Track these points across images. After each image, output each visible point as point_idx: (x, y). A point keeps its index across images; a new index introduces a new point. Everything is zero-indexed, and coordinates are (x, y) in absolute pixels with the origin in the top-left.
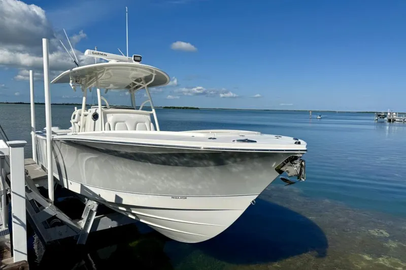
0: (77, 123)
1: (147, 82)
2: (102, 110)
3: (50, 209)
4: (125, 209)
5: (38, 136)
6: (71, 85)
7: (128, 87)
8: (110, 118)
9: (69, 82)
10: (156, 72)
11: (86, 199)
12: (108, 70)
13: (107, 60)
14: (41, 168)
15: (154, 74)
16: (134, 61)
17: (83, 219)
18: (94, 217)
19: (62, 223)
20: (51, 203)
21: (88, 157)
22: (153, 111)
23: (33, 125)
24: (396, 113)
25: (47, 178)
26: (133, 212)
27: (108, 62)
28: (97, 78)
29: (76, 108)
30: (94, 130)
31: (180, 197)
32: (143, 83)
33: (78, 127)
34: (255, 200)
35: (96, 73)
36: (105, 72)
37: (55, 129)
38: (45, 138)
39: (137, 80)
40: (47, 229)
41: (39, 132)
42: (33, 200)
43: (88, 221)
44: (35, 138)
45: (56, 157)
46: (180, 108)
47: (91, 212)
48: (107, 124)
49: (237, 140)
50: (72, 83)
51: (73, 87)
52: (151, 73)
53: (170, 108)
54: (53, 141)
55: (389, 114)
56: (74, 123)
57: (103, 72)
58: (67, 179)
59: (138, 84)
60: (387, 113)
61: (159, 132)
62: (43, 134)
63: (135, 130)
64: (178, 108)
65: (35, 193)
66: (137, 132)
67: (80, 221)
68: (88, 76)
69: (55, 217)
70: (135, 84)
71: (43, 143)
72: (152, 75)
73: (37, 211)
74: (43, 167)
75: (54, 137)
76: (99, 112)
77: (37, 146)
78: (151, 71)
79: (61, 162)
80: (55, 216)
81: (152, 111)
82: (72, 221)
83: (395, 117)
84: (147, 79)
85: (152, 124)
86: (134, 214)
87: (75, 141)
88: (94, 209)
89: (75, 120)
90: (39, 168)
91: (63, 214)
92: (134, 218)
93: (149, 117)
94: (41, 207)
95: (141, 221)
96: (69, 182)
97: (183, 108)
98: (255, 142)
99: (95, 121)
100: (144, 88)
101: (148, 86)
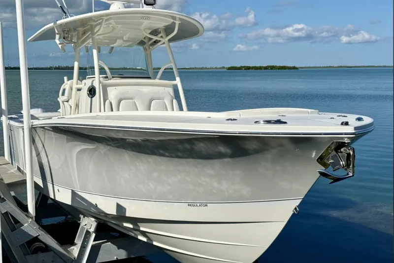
0: (67, 101)
1: (167, 35)
2: (100, 82)
3: (30, 228)
4: (130, 226)
5: (12, 123)
6: (57, 41)
7: (142, 43)
8: (113, 93)
9: (55, 38)
10: (180, 19)
11: (82, 216)
12: (107, 20)
14: (16, 169)
15: (177, 23)
16: (145, 5)
17: (76, 244)
18: (91, 242)
19: (47, 248)
20: (32, 218)
21: (78, 149)
22: (178, 81)
23: (4, 106)
25: (26, 183)
26: (142, 229)
28: (93, 34)
29: (65, 78)
30: (91, 112)
31: (198, 205)
32: (162, 37)
33: (69, 108)
34: (298, 207)
35: (92, 26)
36: (103, 24)
37: (36, 112)
38: (21, 125)
39: (155, 32)
40: (26, 256)
41: (13, 116)
42: (6, 213)
43: (83, 247)
44: (7, 127)
45: (38, 155)
46: (260, 68)
47: (88, 234)
48: (107, 102)
50: (60, 38)
51: (60, 46)
52: (172, 20)
53: (240, 68)
54: (33, 129)
56: (63, 102)
57: (100, 24)
58: (53, 184)
59: (155, 38)
61: (186, 113)
62: (19, 119)
63: (150, 110)
64: (256, 68)
65: (9, 203)
66: (152, 113)
67: (72, 248)
68: (81, 29)
69: (36, 239)
70: (150, 39)
71: (18, 133)
72: (173, 24)
73: (13, 229)
74: (19, 169)
75: (34, 124)
76: (96, 84)
77: (10, 138)
78: (173, 17)
79: (45, 161)
80: (37, 237)
81: (175, 80)
82: (61, 247)
84: (168, 30)
85: (175, 101)
86: (144, 234)
87: (64, 127)
88: (92, 230)
89: (65, 98)
90: (14, 170)
91: (49, 236)
92: (145, 240)
93: (171, 90)
94: (18, 224)
95: (155, 243)
96: (56, 188)
97: (266, 68)
99: (92, 98)
100: (164, 43)
101: (170, 41)
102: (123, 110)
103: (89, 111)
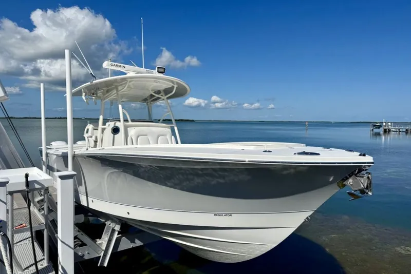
0: (91, 137)
1: (166, 95)
2: (123, 124)
6: (84, 98)
7: (145, 100)
8: (132, 132)
9: (81, 95)
10: (178, 83)
12: (130, 81)
13: (126, 72)
15: (176, 86)
16: (157, 73)
17: (104, 238)
18: (116, 236)
21: (109, 172)
24: (391, 123)
27: (125, 74)
28: (117, 91)
30: (113, 145)
31: (224, 215)
32: (162, 95)
33: (93, 142)
34: (309, 216)
35: (116, 86)
36: (128, 84)
39: (159, 92)
43: (110, 241)
47: (113, 231)
48: (129, 138)
49: (298, 153)
50: (86, 95)
51: (85, 100)
52: (173, 85)
55: (384, 124)
56: (88, 137)
57: (126, 83)
59: (157, 96)
60: (382, 123)
61: (180, 145)
63: (157, 143)
66: (159, 146)
68: (106, 89)
70: (153, 96)
72: (173, 87)
76: (120, 125)
78: (172, 82)
83: (390, 127)
84: (167, 91)
85: (173, 137)
88: (116, 228)
89: (89, 134)
93: (169, 130)
96: (90, 199)
98: (318, 154)
99: (115, 135)
100: (164, 100)
101: (168, 98)
102: (141, 144)
103: (112, 145)
